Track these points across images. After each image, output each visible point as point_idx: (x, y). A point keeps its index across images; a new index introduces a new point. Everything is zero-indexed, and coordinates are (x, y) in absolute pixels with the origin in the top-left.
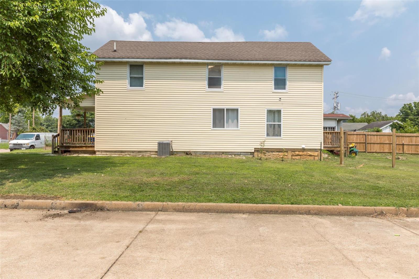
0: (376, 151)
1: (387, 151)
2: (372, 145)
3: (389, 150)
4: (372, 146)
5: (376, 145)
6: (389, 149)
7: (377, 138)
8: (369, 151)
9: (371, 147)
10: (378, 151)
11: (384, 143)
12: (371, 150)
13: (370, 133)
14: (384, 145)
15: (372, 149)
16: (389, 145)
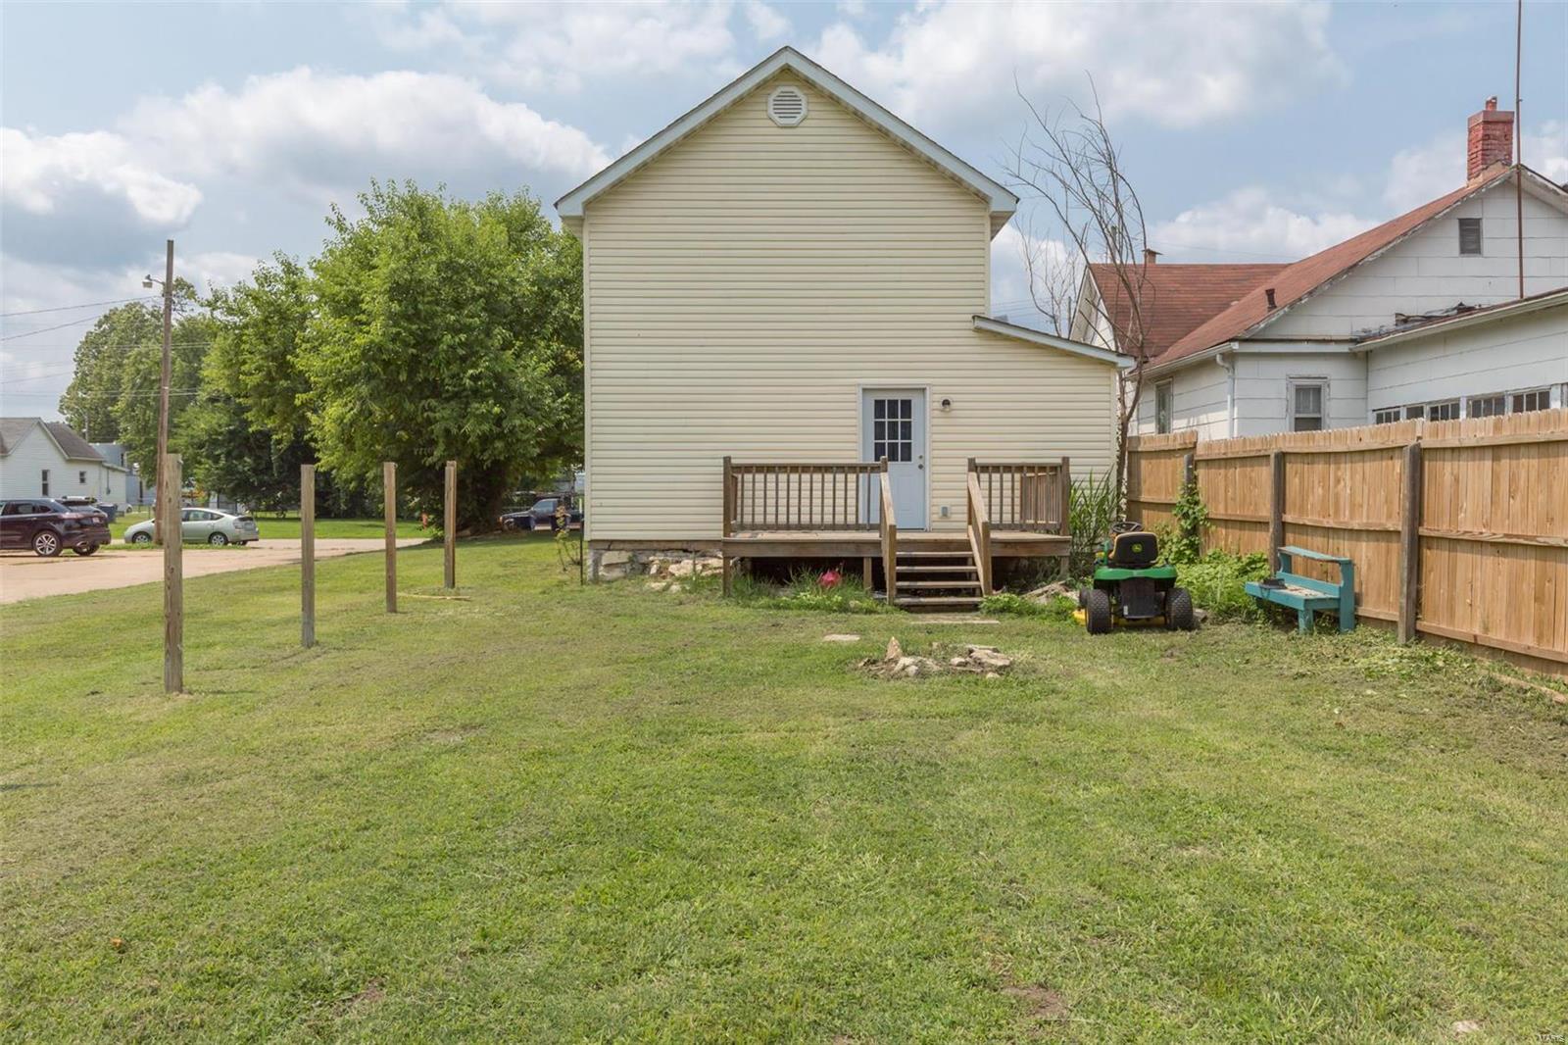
0: (1486, 629)
2: (1462, 559)
4: (1460, 574)
5: (1488, 562)
7: (1495, 479)
8: (1442, 626)
9: (1454, 586)
10: (1499, 637)
12: (1451, 612)
13: (1453, 429)
14: (1550, 566)
15: (1458, 613)
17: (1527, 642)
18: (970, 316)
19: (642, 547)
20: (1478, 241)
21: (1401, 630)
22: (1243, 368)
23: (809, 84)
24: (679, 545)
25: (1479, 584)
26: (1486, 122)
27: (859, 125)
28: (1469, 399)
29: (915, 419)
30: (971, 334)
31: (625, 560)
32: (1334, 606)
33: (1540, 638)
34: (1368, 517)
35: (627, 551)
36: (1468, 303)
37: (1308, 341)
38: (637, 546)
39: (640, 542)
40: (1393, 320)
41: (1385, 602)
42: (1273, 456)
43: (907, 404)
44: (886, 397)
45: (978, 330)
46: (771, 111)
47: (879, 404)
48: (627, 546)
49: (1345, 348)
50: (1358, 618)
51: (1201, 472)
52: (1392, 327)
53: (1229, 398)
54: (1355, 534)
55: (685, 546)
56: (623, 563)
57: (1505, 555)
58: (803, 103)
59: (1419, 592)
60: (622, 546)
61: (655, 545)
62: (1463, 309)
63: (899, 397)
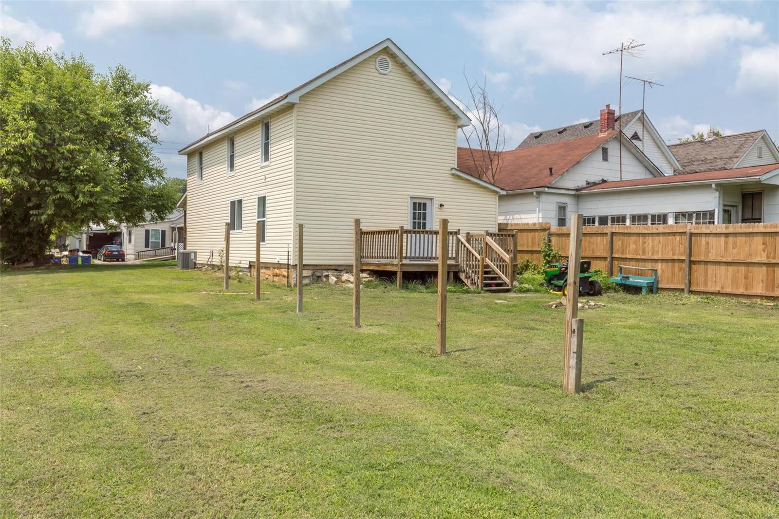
0: (722, 288)
1: (759, 290)
2: (711, 267)
3: (767, 290)
4: (710, 272)
5: (723, 268)
6: (767, 286)
7: (726, 243)
8: (701, 288)
9: (707, 276)
10: (728, 290)
11: (748, 261)
12: (706, 284)
13: (706, 228)
14: (751, 268)
15: (709, 284)
16: (770, 269)
17: (741, 291)
18: (449, 169)
19: (318, 268)
20: (607, 156)
21: (686, 291)
22: (544, 198)
23: (393, 56)
24: (334, 267)
25: (719, 275)
26: (608, 113)
27: (410, 78)
28: (630, 215)
29: (428, 211)
30: (450, 176)
31: (310, 275)
32: (651, 285)
33: (746, 289)
34: (662, 255)
35: (311, 270)
36: (605, 179)
37: (564, 189)
38: (314, 267)
39: (316, 265)
40: (585, 183)
41: (672, 282)
42: (609, 234)
43: (425, 204)
44: (417, 201)
45: (453, 174)
46: (377, 66)
47: (415, 204)
48: (311, 268)
49: (573, 193)
50: (658, 288)
51: (553, 239)
52: (585, 186)
53: (537, 209)
54: (656, 261)
55: (337, 268)
56: (309, 276)
57: (730, 266)
58: (390, 64)
59: (690, 278)
60: (308, 268)
61: (323, 267)
62: (604, 181)
63: (422, 201)
